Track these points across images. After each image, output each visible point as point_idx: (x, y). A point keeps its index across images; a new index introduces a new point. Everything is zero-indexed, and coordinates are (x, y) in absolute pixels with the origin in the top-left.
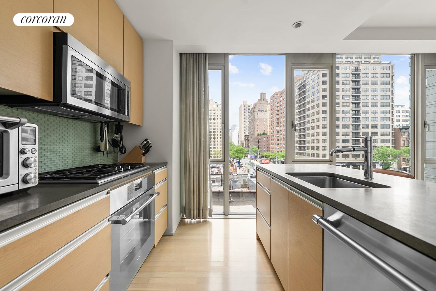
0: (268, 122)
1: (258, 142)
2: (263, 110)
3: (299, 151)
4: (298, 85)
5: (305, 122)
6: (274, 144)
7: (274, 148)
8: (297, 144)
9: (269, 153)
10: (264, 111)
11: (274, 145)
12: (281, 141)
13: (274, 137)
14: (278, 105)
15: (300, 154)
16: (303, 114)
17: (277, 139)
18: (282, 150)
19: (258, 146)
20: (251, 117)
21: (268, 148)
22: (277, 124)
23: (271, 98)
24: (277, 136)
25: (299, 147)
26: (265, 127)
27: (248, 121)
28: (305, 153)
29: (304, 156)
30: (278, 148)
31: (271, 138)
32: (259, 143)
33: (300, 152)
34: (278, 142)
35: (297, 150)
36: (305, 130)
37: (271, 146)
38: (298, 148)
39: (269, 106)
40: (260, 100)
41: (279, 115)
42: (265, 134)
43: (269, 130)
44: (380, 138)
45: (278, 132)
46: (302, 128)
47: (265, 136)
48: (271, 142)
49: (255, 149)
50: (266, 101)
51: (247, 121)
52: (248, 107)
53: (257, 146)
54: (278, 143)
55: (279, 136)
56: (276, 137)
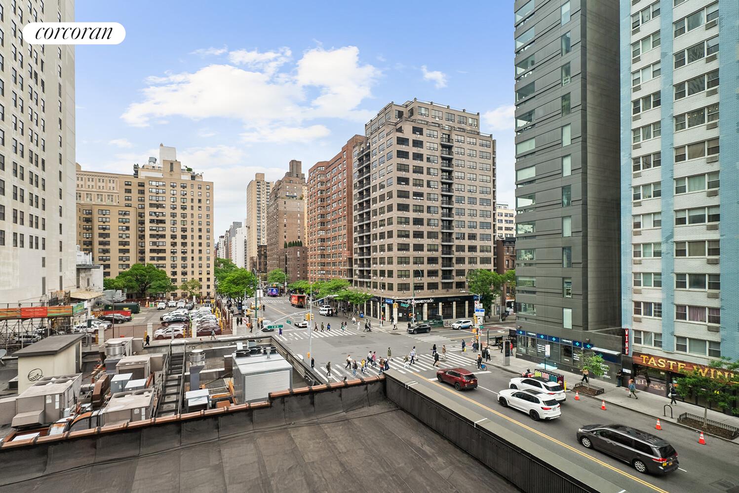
0: (306, 221)
1: (285, 260)
2: (295, 194)
3: (360, 278)
4: (357, 152)
5: (370, 223)
6: (316, 264)
7: (315, 273)
8: (356, 266)
9: (306, 283)
10: (298, 197)
11: (315, 266)
12: (329, 260)
13: (315, 250)
14: (324, 187)
15: (362, 283)
16: (367, 209)
17: (322, 255)
18: (330, 276)
19: (286, 268)
20: (272, 208)
21: (305, 272)
22: (321, 226)
23: (310, 171)
24: (321, 250)
25: (360, 270)
26: (299, 229)
27: (265, 215)
28: (370, 282)
29: (369, 289)
30: (324, 272)
31: (310, 253)
32: (288, 263)
33: (362, 280)
34: (323, 260)
35: (356, 276)
36: (369, 238)
37: (310, 268)
38: (357, 272)
39: (306, 188)
40: (289, 175)
41: (324, 207)
42: (299, 244)
43: (306, 236)
44: (479, 256)
45: (323, 240)
46: (364, 234)
47: (299, 248)
48: (309, 260)
49: (280, 274)
50: (302, 178)
51: (264, 215)
52: (266, 187)
53: (284, 269)
54: (324, 263)
55: (324, 250)
56: (319, 252)
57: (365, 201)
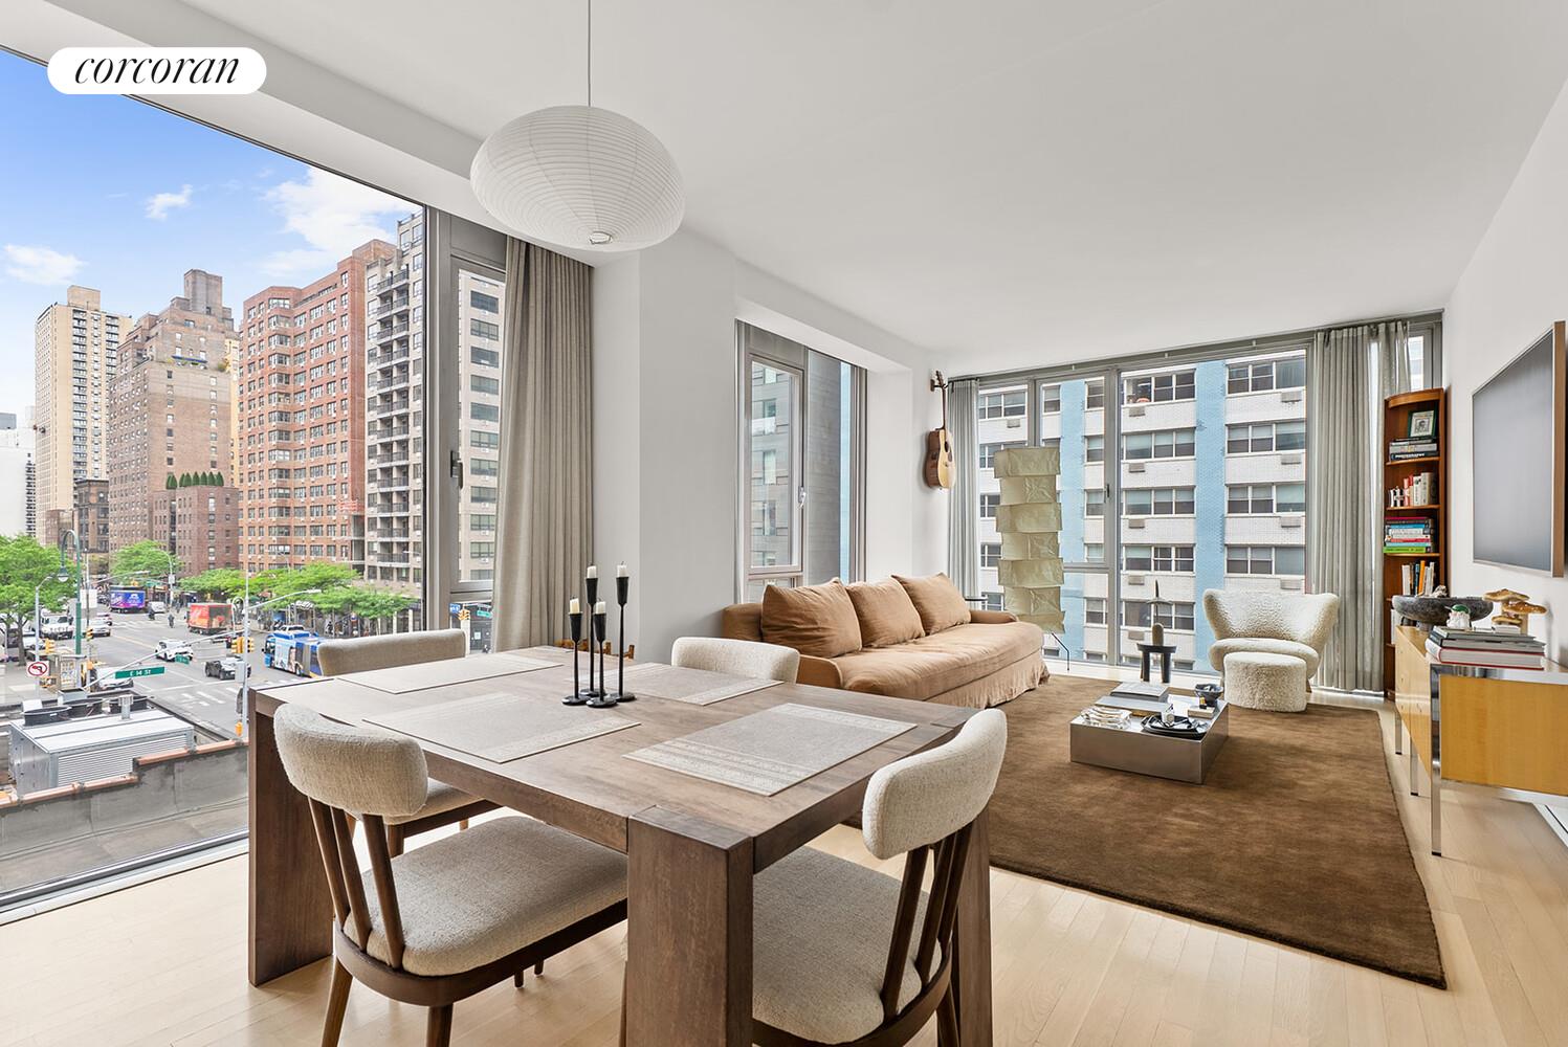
0: (235, 425)
1: (168, 520)
2: (202, 356)
3: (383, 561)
4: (375, 281)
5: (407, 441)
6: (266, 530)
7: (262, 552)
8: (372, 533)
9: (236, 576)
10: (212, 364)
11: (261, 534)
12: (302, 519)
13: (261, 497)
14: (287, 348)
15: (387, 573)
16: (399, 408)
17: (280, 508)
18: (303, 557)
19: (173, 539)
20: (126, 387)
21: (234, 548)
22: (280, 439)
23: (250, 305)
24: (280, 496)
25: (382, 544)
26: (212, 443)
27: (103, 401)
28: (407, 569)
29: (404, 583)
30: (287, 548)
31: (245, 503)
32: (178, 526)
33: (387, 564)
34: (285, 521)
35: (372, 557)
36: (406, 474)
37: (245, 539)
38: (376, 548)
39: (236, 343)
40: (183, 304)
41: (287, 395)
42: (218, 481)
43: (236, 462)
45: (284, 473)
46: (393, 464)
47: (213, 490)
48: (244, 521)
49: (151, 555)
50: (224, 319)
51: (97, 399)
52: (105, 328)
53: (166, 542)
54: (288, 527)
55: (288, 496)
56: (274, 500)
57: (396, 390)
